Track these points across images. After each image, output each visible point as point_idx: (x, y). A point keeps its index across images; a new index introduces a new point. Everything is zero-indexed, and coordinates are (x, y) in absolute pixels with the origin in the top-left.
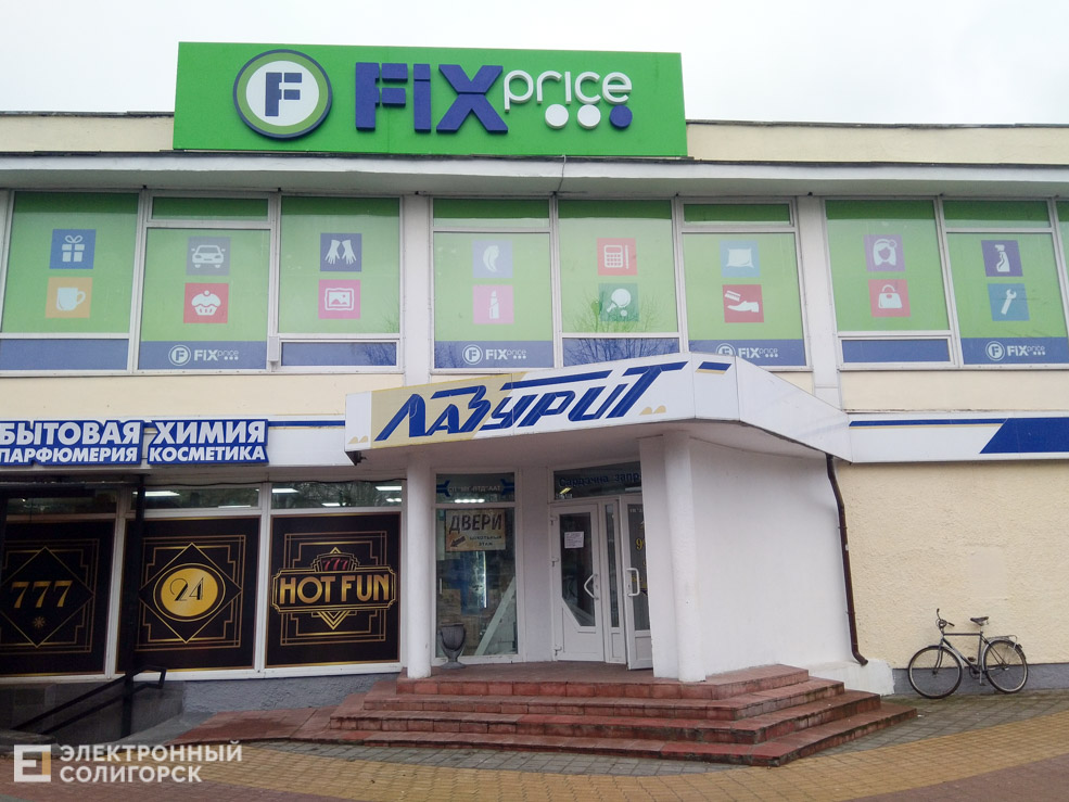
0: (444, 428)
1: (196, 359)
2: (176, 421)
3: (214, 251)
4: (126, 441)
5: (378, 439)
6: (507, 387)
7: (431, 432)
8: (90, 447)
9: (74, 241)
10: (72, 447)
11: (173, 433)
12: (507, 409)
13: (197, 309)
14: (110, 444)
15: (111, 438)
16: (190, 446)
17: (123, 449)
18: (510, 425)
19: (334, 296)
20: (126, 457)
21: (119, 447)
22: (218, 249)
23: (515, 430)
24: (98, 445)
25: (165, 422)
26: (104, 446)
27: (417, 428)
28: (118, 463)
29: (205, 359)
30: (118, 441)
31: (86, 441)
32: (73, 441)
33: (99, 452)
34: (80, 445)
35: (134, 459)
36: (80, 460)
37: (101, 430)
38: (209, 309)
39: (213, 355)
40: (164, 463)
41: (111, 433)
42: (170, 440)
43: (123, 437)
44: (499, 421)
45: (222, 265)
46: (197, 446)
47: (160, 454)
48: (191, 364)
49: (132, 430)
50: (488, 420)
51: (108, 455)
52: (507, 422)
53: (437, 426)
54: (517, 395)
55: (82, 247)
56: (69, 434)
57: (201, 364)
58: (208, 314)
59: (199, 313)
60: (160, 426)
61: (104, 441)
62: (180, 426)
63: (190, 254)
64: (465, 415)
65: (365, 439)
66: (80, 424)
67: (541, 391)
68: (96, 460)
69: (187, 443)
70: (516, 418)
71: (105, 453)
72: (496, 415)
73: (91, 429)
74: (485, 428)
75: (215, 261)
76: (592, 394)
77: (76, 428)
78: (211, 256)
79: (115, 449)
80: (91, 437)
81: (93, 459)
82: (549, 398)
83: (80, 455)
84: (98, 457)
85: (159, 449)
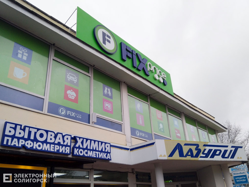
0: (189, 155)
1: (68, 114)
2: (84, 138)
3: (74, 77)
4: (65, 144)
5: (169, 156)
6: (205, 145)
7: (186, 156)
8: (50, 143)
9: (23, 51)
10: (43, 142)
11: (82, 143)
12: (206, 152)
13: (69, 95)
14: (59, 144)
15: (59, 141)
16: (88, 150)
17: (64, 147)
18: (207, 157)
19: (107, 105)
20: (65, 151)
21: (63, 146)
22: (75, 77)
23: (209, 159)
24: (54, 143)
25: (80, 138)
26: (56, 144)
27: (181, 154)
28: (62, 153)
29: (71, 115)
30: (62, 143)
31: (49, 141)
32: (43, 139)
33: (54, 147)
34: (45, 142)
35: (69, 153)
36: (46, 149)
37: (55, 137)
38: (72, 96)
39: (73, 114)
40: (79, 156)
41: (59, 139)
42: (81, 146)
43: (64, 141)
44: (204, 155)
45: (76, 82)
46: (90, 150)
47: (78, 152)
48: (66, 116)
49: (67, 139)
50: (201, 155)
51: (58, 149)
52: (207, 156)
53: (187, 155)
54: (208, 148)
55: (27, 55)
56: (41, 136)
57: (69, 116)
58: (72, 98)
59: (69, 97)
60: (78, 139)
61: (56, 142)
62: (85, 140)
63: (66, 75)
64: (195, 152)
65: (165, 156)
66: (47, 132)
67: (214, 148)
68: (53, 150)
69: (87, 148)
70: (209, 155)
71: (57, 148)
72: (203, 153)
73: (51, 135)
74: (201, 157)
75: (74, 80)
76: (226, 151)
77: (45, 133)
78: (73, 78)
79: (61, 147)
80: (51, 139)
81: (52, 150)
82: (216, 151)
83: (46, 147)
84: (54, 149)
85: (78, 149)
